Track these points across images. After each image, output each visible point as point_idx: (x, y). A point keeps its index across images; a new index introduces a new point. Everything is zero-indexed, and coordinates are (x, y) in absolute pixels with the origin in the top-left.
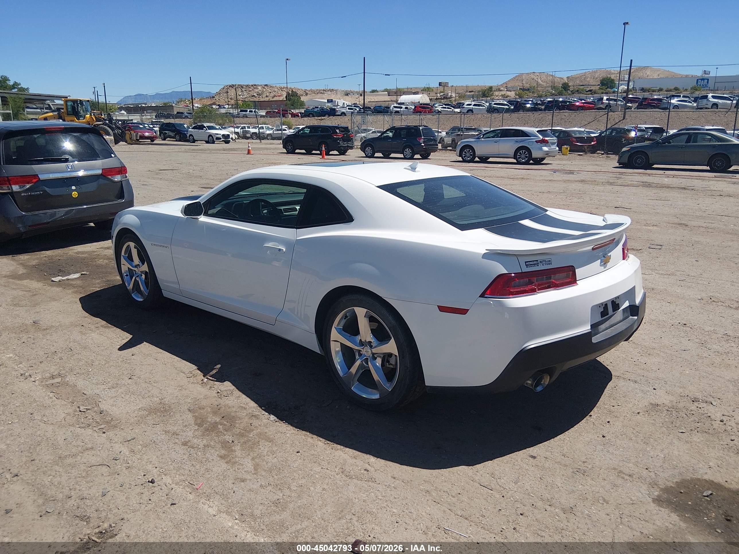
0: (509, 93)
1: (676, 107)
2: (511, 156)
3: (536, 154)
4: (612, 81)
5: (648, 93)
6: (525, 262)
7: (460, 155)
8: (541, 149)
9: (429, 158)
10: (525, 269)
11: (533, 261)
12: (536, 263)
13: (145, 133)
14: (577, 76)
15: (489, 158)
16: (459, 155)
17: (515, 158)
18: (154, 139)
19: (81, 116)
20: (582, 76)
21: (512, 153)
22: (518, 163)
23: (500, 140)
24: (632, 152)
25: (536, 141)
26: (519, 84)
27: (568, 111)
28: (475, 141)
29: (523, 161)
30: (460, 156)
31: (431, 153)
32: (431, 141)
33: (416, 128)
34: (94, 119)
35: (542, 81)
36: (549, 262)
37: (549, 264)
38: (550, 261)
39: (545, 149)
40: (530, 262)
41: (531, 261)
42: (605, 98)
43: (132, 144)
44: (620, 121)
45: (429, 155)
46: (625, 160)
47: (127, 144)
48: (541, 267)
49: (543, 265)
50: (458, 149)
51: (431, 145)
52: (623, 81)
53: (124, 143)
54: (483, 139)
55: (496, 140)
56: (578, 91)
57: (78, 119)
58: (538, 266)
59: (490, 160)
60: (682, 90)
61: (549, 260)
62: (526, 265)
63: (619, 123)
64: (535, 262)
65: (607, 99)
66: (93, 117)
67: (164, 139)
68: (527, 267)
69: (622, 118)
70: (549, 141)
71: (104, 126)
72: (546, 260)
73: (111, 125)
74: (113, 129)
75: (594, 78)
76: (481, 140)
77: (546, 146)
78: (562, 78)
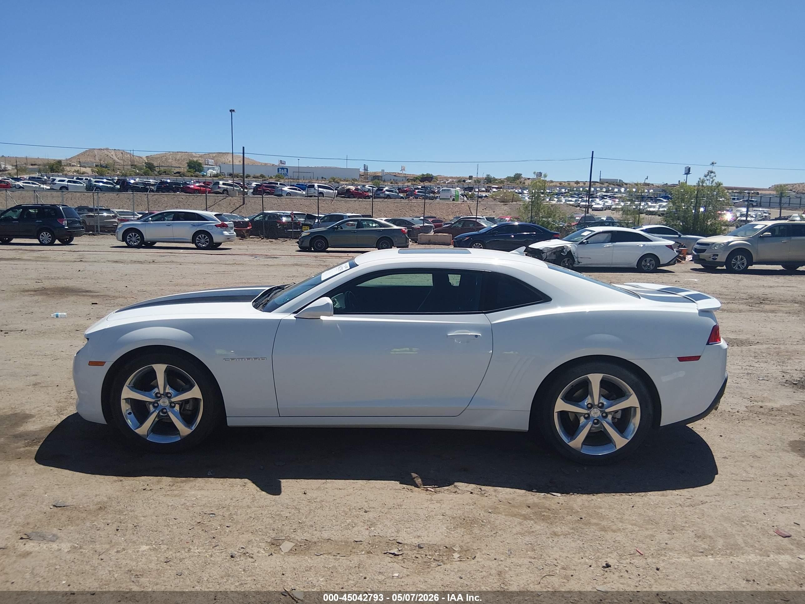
0: (83, 170)
1: (288, 194)
2: (189, 241)
3: (216, 239)
4: (200, 165)
5: (237, 179)
7: (124, 239)
8: (223, 234)
9: (72, 243)
14: (156, 156)
15: (155, 243)
16: (121, 239)
17: (193, 241)
20: (163, 156)
21: (190, 238)
22: (199, 248)
23: (173, 223)
24: (312, 237)
25: (215, 225)
26: (92, 160)
27: (185, 194)
28: (142, 224)
29: (204, 245)
30: (123, 241)
31: (75, 238)
32: (76, 224)
33: (54, 208)
35: (118, 158)
39: (226, 233)
42: (221, 182)
44: (241, 206)
45: (71, 239)
46: (307, 244)
50: (120, 234)
51: (77, 228)
52: (208, 165)
54: (151, 222)
55: (169, 223)
56: (165, 172)
59: (157, 245)
60: (267, 177)
63: (240, 208)
65: (224, 184)
69: (242, 203)
70: (228, 225)
75: (175, 160)
76: (149, 222)
77: (226, 231)
78: (141, 158)
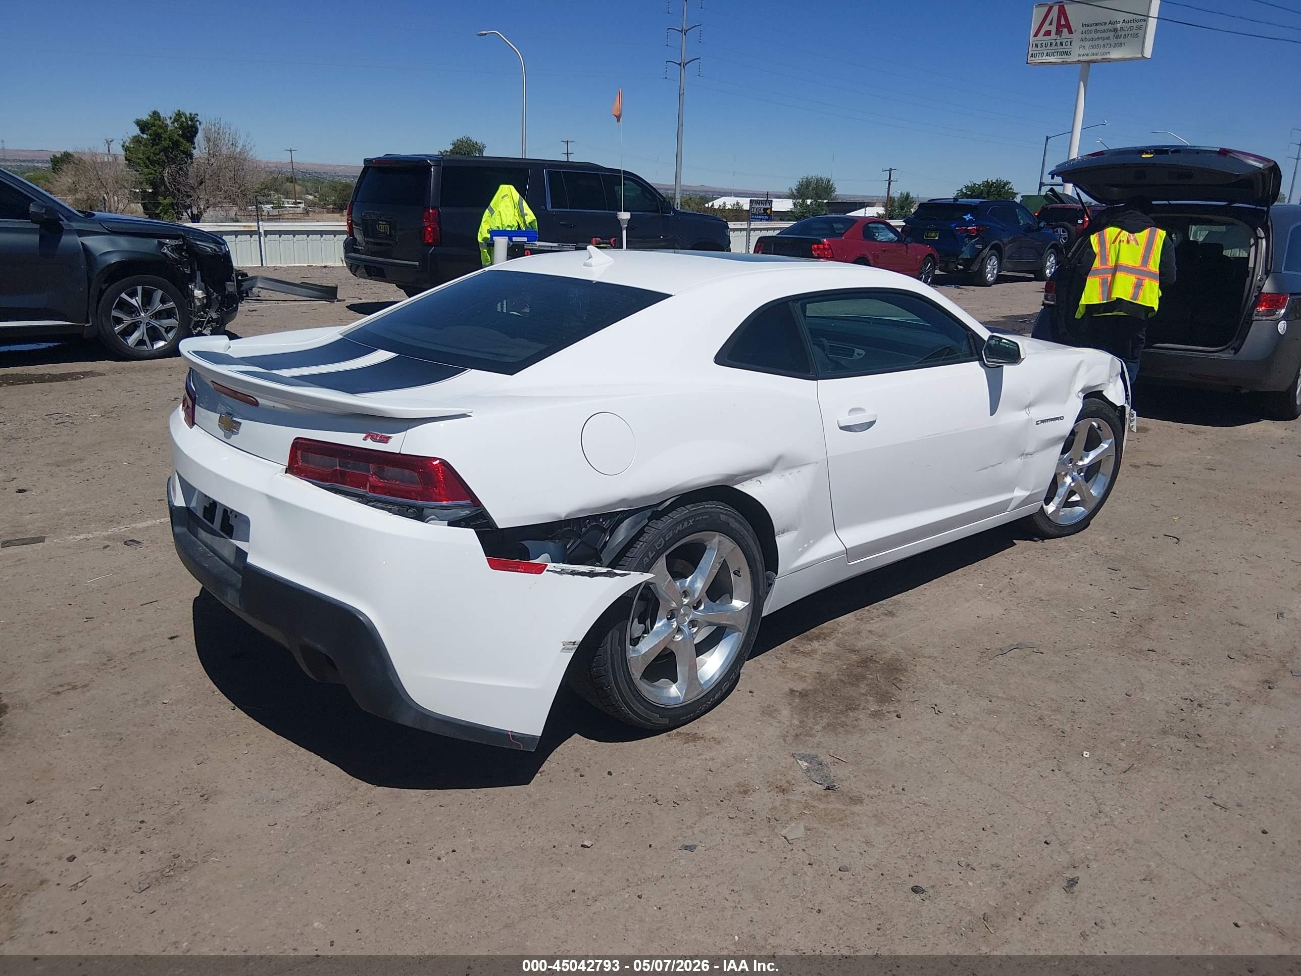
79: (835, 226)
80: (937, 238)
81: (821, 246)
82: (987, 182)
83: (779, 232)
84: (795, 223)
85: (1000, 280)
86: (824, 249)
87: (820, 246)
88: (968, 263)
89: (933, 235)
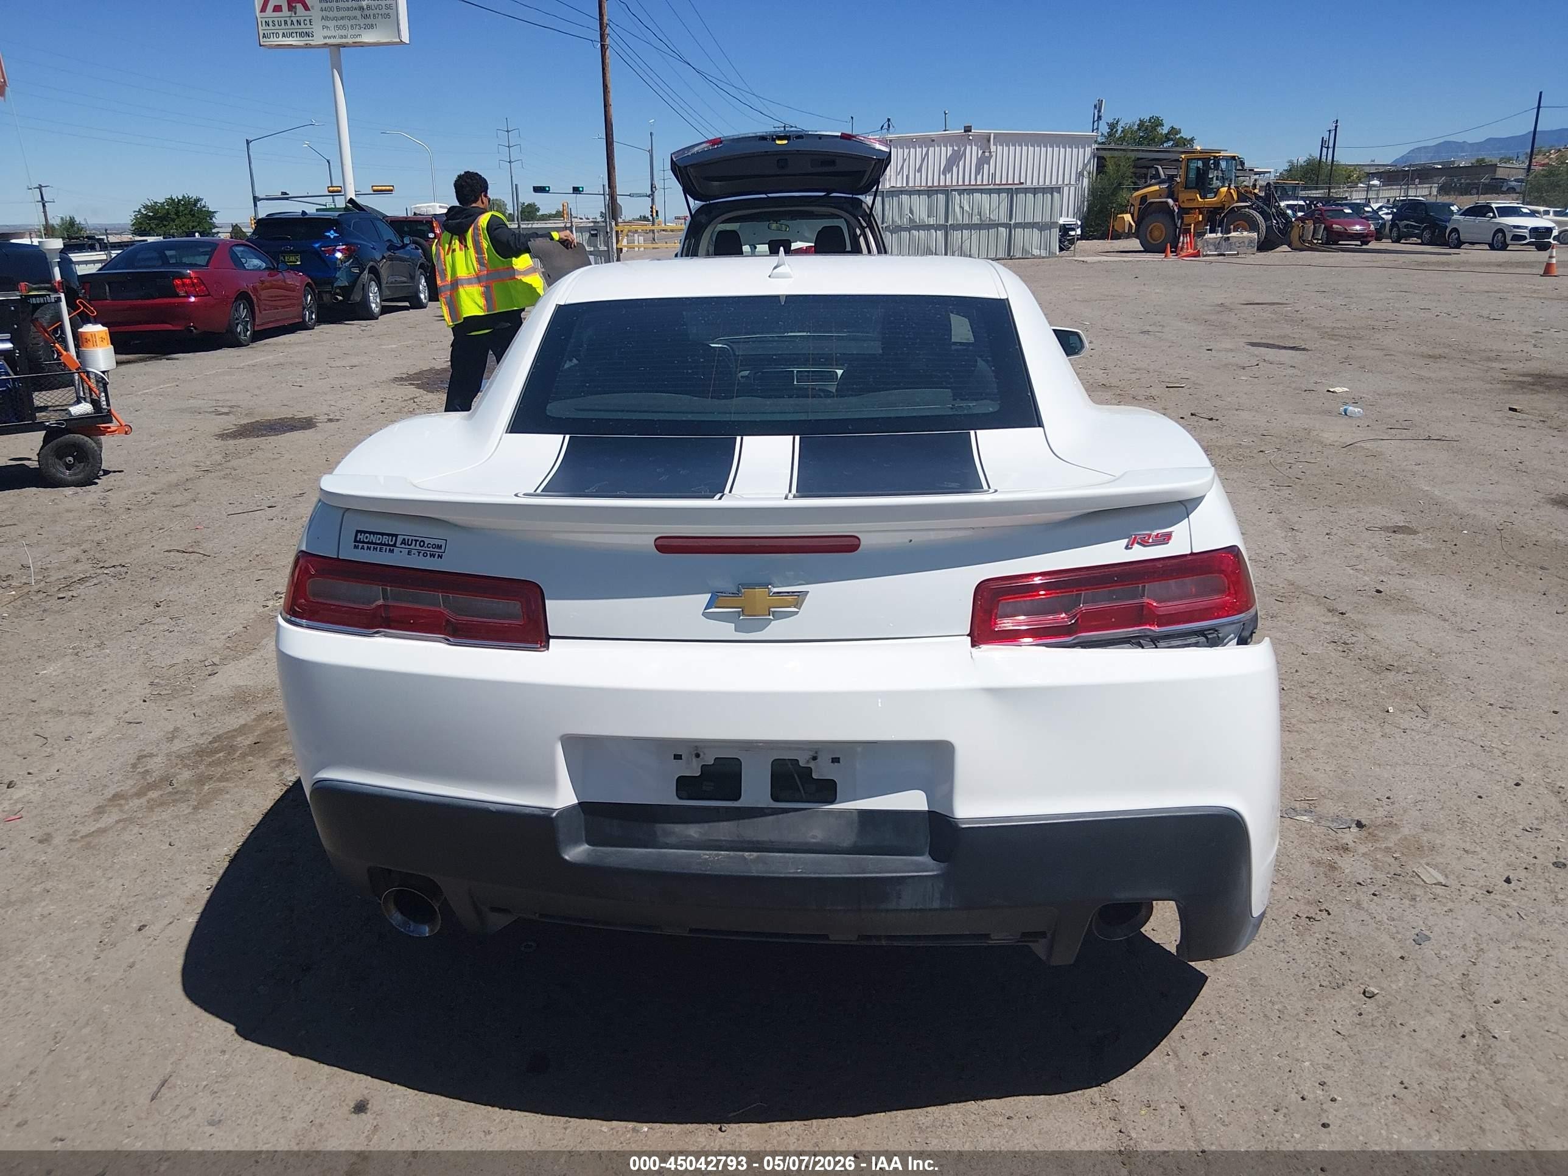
6: (358, 532)
10: (349, 553)
11: (383, 534)
12: (389, 542)
13: (1354, 224)
18: (1370, 239)
19: (1211, 191)
34: (1235, 197)
36: (437, 550)
37: (432, 556)
38: (440, 547)
40: (370, 533)
41: (374, 533)
43: (1301, 250)
47: (1290, 249)
48: (399, 558)
49: (409, 553)
53: (1285, 248)
57: (1203, 197)
58: (392, 551)
61: (437, 542)
62: (355, 541)
64: (385, 539)
66: (1232, 191)
67: (1398, 241)
68: (356, 547)
71: (1251, 211)
72: (427, 541)
73: (1265, 207)
74: (1266, 217)
79: (168, 253)
80: (299, 263)
81: (188, 281)
82: (171, 199)
83: (99, 266)
84: (119, 252)
85: (385, 310)
86: (193, 285)
87: (184, 280)
88: (347, 291)
89: (292, 259)
